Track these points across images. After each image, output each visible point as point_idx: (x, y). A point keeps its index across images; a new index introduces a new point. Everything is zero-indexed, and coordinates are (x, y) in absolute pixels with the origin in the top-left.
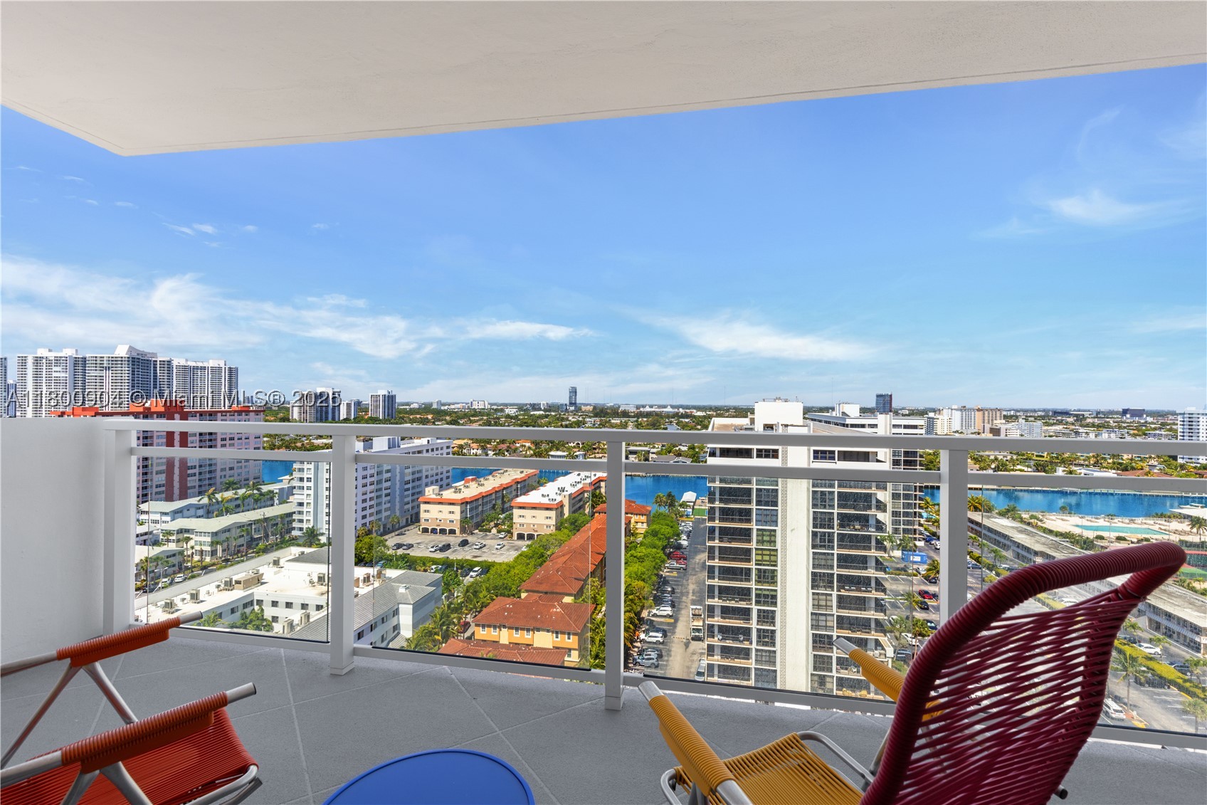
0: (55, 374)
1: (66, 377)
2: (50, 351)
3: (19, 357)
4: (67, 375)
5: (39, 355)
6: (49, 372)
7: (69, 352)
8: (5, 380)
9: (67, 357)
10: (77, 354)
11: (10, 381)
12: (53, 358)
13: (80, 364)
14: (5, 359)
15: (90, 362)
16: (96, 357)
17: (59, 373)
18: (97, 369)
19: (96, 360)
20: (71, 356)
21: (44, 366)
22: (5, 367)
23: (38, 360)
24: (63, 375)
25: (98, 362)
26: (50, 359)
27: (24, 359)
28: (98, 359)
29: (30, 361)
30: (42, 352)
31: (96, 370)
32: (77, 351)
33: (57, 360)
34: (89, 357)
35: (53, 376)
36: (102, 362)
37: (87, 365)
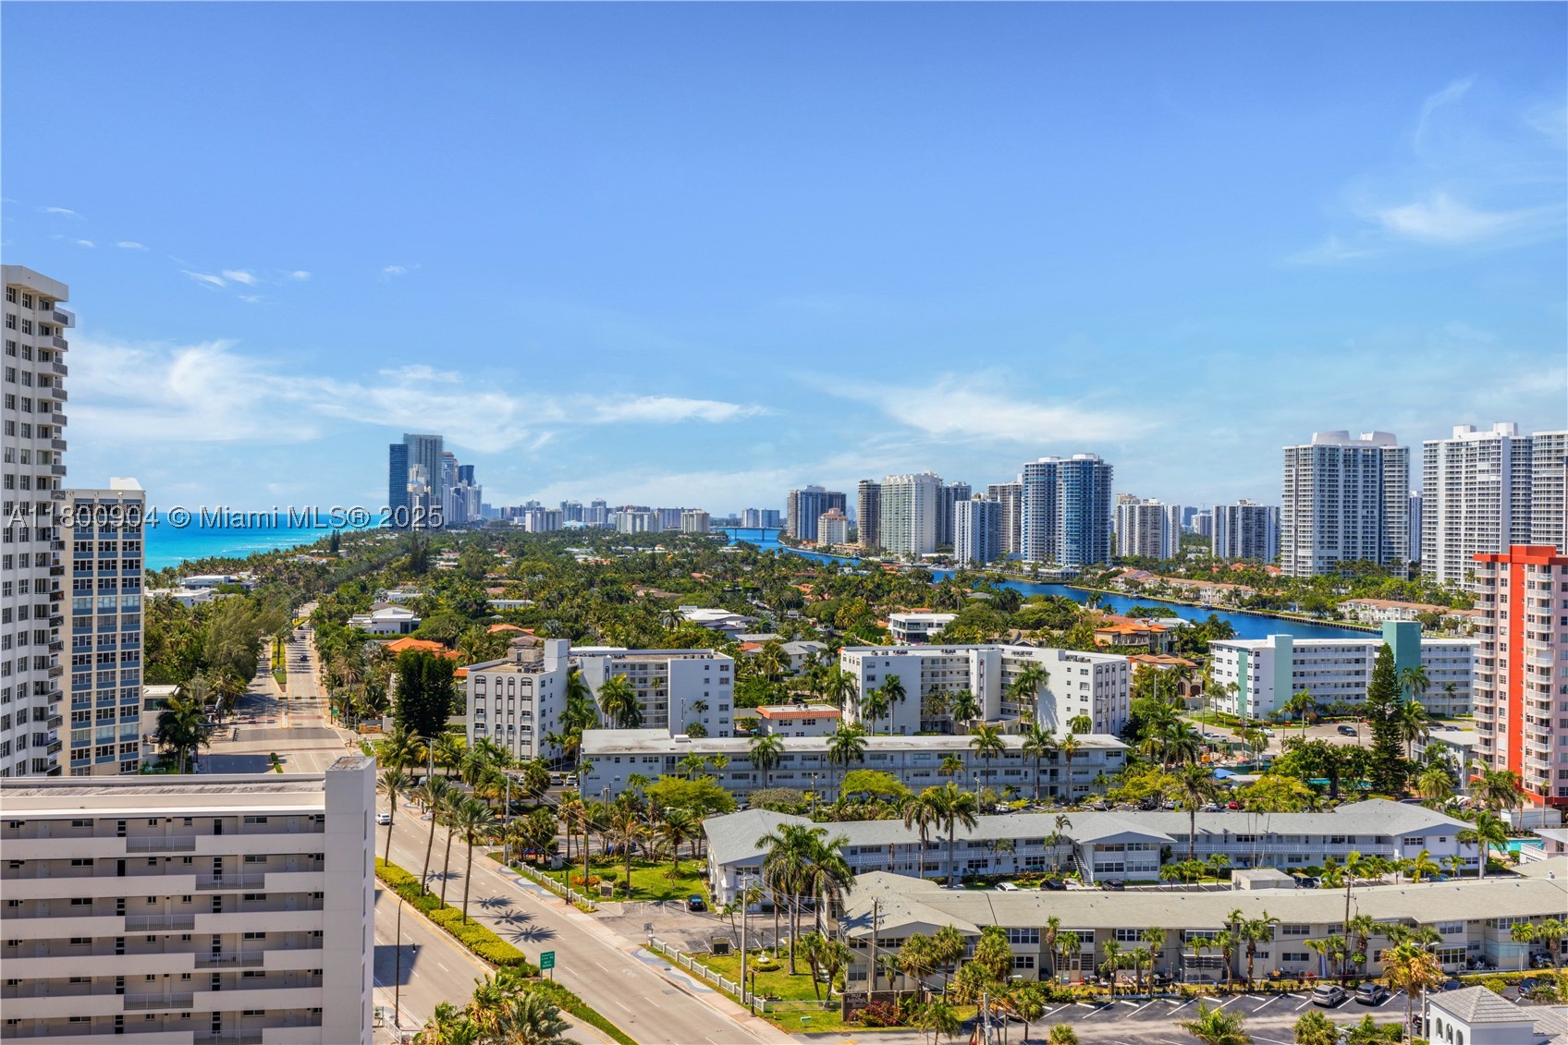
0: (1481, 478)
1: (1498, 482)
2: (1473, 429)
3: (1426, 445)
4: (1500, 479)
5: (1455, 440)
6: (1471, 473)
7: (1502, 430)
8: (1407, 492)
9: (1499, 441)
10: (1516, 434)
11: (1414, 494)
12: (1477, 444)
13: (1521, 452)
14: (1407, 450)
15: (1539, 448)
16: (1549, 437)
17: (1487, 474)
18: (1553, 462)
19: (1549, 444)
20: (1507, 438)
21: (1464, 460)
22: (1407, 466)
23: (1454, 448)
24: (1494, 478)
25: (1554, 447)
26: (1474, 445)
27: (1433, 448)
28: (1553, 441)
29: (1442, 452)
30: (1461, 434)
31: (1549, 465)
32: (1516, 426)
33: (1484, 445)
34: (1537, 437)
35: (1477, 481)
36: (1559, 448)
37: (1534, 456)
